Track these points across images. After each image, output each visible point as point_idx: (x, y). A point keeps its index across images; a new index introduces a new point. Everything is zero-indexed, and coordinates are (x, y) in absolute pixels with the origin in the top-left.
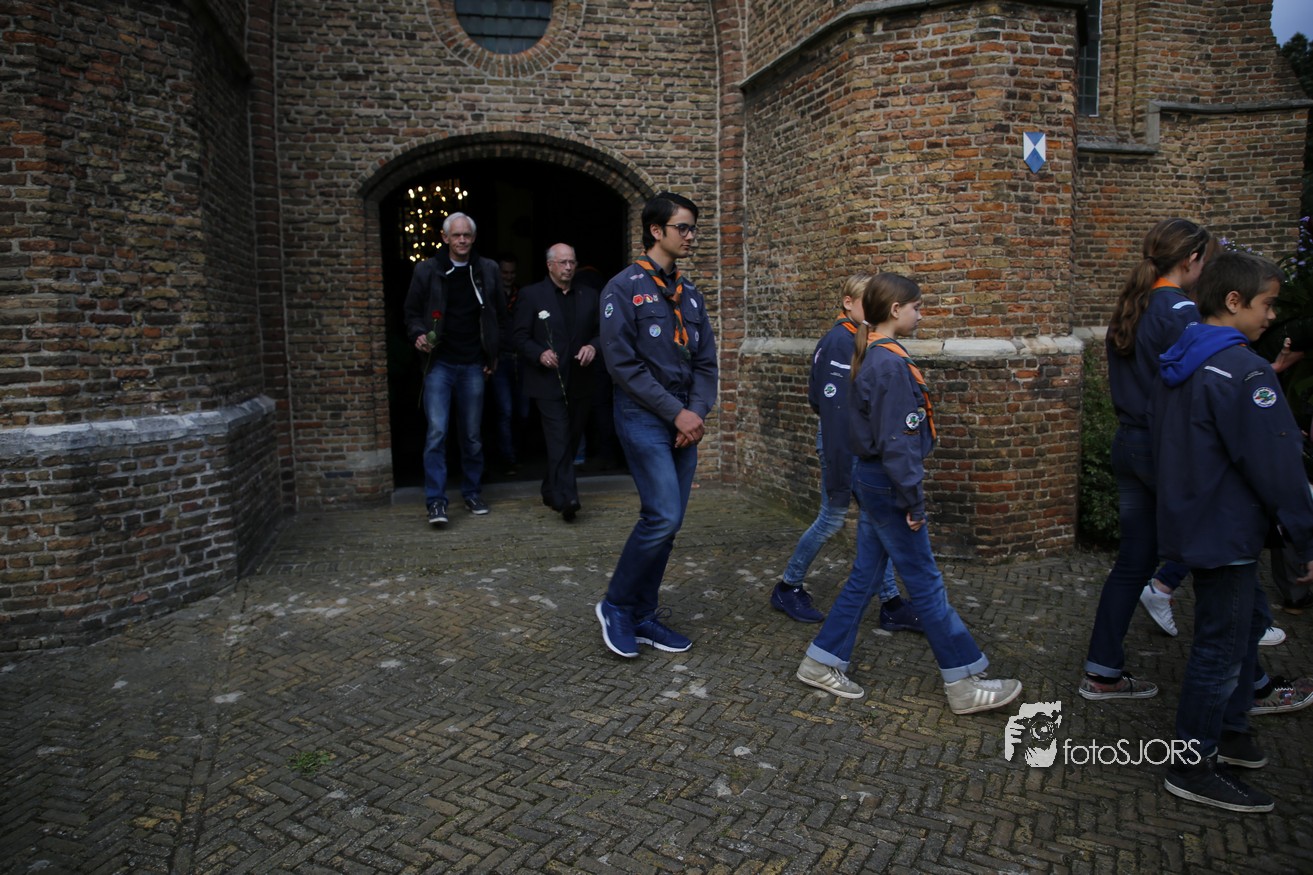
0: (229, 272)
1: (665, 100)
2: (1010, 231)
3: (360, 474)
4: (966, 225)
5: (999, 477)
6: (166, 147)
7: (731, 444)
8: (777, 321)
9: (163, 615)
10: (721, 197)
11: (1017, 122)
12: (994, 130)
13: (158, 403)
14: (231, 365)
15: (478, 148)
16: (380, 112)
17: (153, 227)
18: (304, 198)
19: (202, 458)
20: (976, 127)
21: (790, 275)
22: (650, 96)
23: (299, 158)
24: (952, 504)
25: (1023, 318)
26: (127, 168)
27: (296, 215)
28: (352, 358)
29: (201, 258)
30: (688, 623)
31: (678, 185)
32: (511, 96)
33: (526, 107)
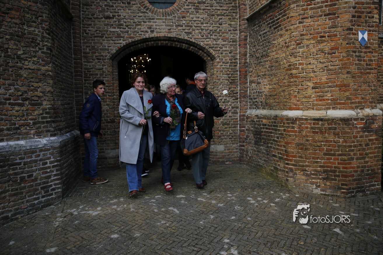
0: (63, 87)
1: (219, 24)
2: (353, 69)
3: (110, 158)
4: (335, 67)
5: (350, 163)
6: (38, 42)
7: (243, 148)
8: (261, 104)
9: (33, 213)
10: (239, 59)
11: (356, 27)
12: (347, 30)
13: (34, 134)
14: (63, 120)
15: (152, 43)
16: (118, 30)
17: (33, 71)
18: (91, 60)
19: (49, 154)
20: (339, 29)
21: (265, 86)
22: (213, 23)
23: (89, 47)
24: (330, 173)
25: (359, 102)
26: (23, 49)
27: (88, 66)
28: (107, 117)
29: (51, 82)
30: (229, 221)
31: (224, 54)
32: (164, 24)
33: (169, 27)
